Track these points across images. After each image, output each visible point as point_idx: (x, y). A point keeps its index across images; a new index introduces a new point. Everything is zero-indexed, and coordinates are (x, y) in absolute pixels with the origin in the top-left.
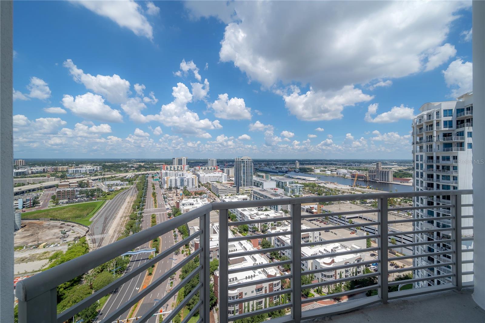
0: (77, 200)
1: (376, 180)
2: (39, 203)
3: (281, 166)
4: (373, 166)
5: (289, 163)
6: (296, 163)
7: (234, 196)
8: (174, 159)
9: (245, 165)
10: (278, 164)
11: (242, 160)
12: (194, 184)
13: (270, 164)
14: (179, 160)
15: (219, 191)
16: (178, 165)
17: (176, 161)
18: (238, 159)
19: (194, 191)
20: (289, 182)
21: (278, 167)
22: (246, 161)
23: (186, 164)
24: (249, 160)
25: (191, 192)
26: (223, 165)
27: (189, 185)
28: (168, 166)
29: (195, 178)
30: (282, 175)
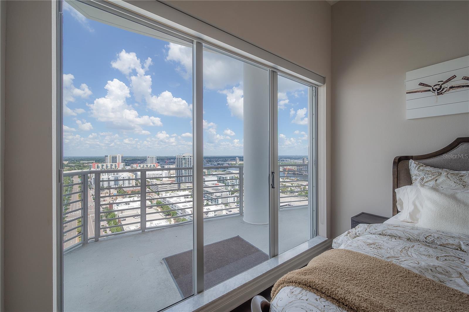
1: (302, 173)
3: (223, 163)
4: (300, 162)
5: (230, 159)
6: (237, 159)
7: (175, 193)
8: (107, 156)
9: (186, 162)
10: (220, 161)
11: (184, 156)
12: (130, 183)
13: (212, 160)
14: (113, 157)
15: (159, 188)
16: (112, 163)
17: (109, 159)
18: (180, 156)
19: (130, 190)
20: (229, 177)
21: (220, 163)
22: (187, 157)
23: (121, 162)
24: (191, 156)
25: (126, 191)
26: (163, 162)
27: (125, 184)
28: (99, 164)
29: (131, 176)
30: (224, 171)
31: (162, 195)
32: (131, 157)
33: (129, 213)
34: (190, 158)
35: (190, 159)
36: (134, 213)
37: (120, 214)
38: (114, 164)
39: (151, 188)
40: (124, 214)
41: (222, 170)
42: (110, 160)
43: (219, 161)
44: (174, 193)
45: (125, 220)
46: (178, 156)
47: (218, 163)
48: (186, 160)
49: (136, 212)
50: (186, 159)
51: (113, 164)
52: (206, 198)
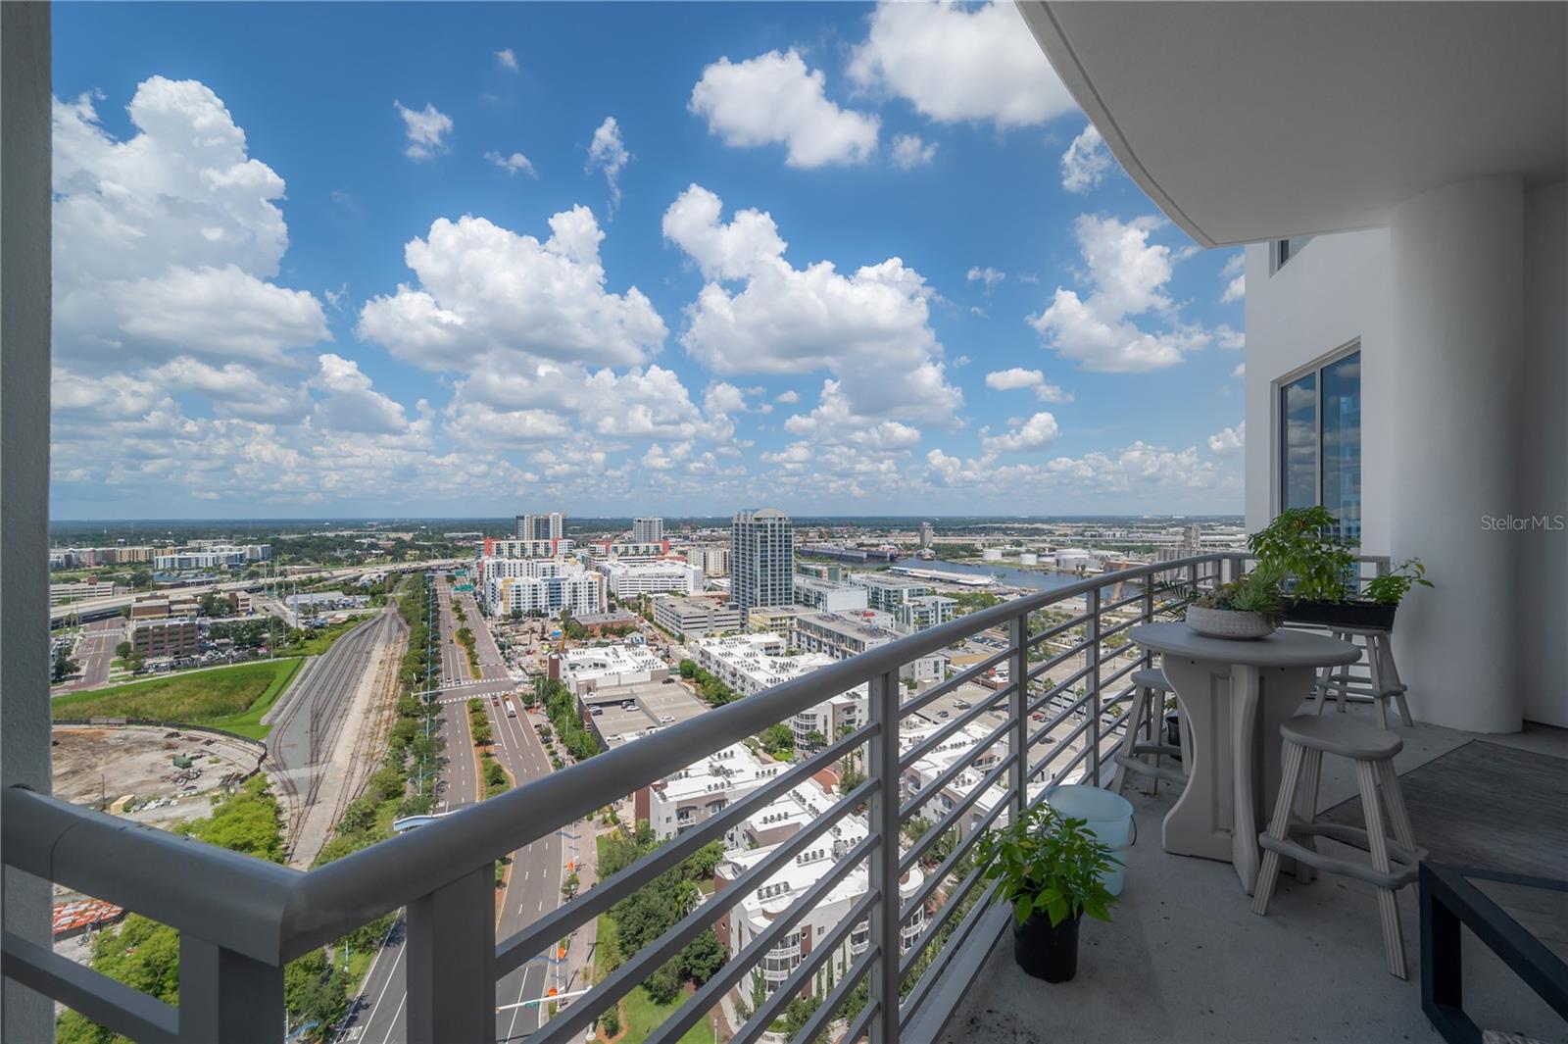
0: (204, 658)
2: (78, 670)
3: (875, 541)
4: (1172, 539)
5: (898, 528)
6: (924, 529)
7: (735, 637)
8: (523, 518)
9: (766, 537)
10: (863, 534)
11: (758, 519)
12: (594, 601)
13: (838, 533)
14: (538, 522)
15: (683, 621)
16: (536, 539)
17: (526, 527)
18: (745, 519)
19: (597, 624)
20: (909, 591)
21: (865, 542)
22: (769, 522)
23: (561, 536)
24: (780, 519)
25: (587, 626)
26: (680, 537)
27: (579, 605)
28: (501, 542)
29: (597, 580)
30: (882, 570)
31: (697, 642)
32: (580, 519)
33: (609, 694)
34: (777, 526)
35: (777, 528)
36: (621, 693)
37: (586, 696)
38: (542, 542)
39: (655, 620)
40: (595, 695)
41: (876, 567)
42: (531, 532)
43: (860, 537)
44: (733, 637)
45: (601, 714)
46: (738, 519)
47: (859, 541)
48: (766, 532)
49: (628, 692)
50: (766, 526)
51: (540, 541)
52: (837, 657)
